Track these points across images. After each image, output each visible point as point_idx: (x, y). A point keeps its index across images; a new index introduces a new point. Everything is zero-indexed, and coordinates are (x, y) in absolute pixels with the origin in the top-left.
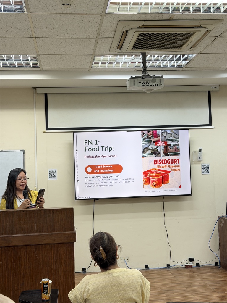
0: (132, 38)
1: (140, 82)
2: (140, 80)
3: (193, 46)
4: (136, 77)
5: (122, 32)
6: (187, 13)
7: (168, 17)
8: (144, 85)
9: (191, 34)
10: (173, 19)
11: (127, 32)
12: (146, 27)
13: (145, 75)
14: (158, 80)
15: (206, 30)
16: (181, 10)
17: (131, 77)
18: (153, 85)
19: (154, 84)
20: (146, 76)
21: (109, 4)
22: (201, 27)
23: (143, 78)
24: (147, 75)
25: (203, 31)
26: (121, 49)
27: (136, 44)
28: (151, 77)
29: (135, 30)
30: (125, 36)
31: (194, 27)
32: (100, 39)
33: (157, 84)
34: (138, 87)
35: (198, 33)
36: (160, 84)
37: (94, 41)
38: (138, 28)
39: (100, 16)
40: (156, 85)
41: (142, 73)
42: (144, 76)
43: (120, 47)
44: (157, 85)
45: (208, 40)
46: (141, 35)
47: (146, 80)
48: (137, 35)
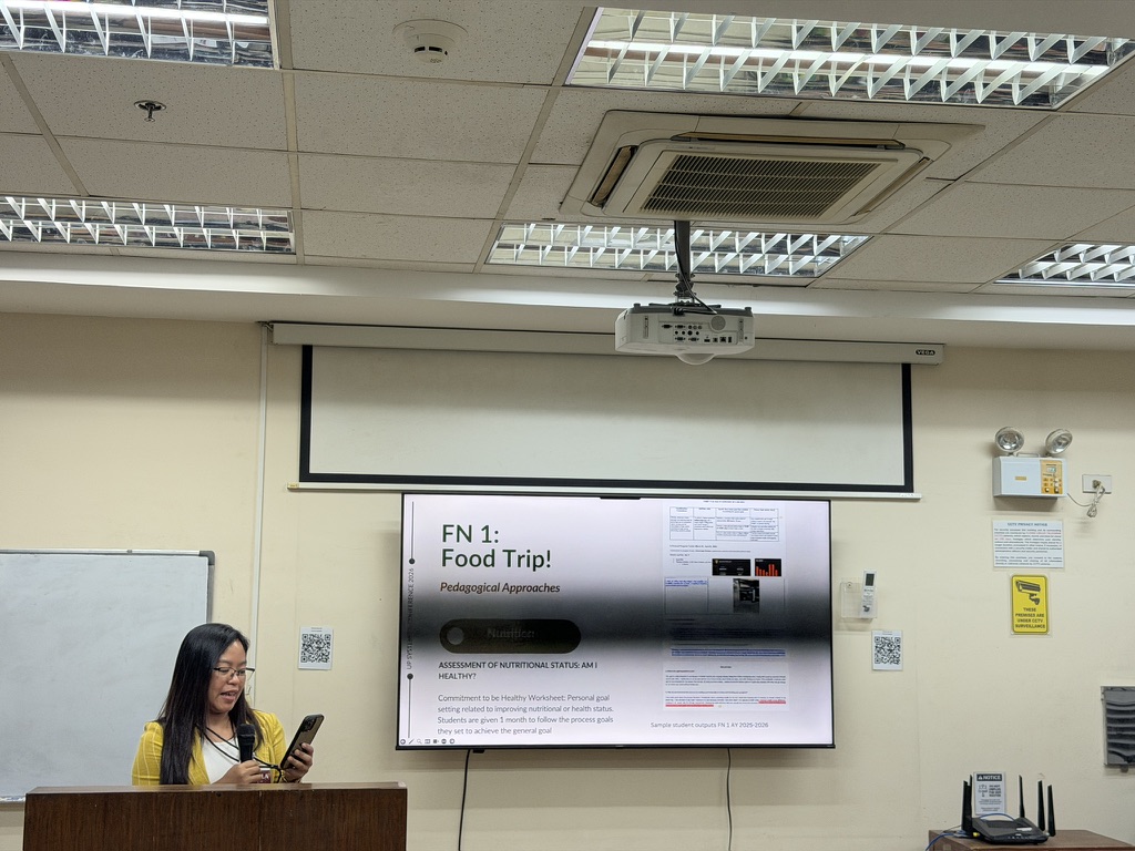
0: (648, 172)
1: (667, 327)
2: (669, 318)
3: (865, 209)
4: (654, 309)
5: (616, 150)
6: (855, 97)
7: (785, 107)
8: (680, 339)
9: (862, 170)
10: (804, 114)
11: (634, 149)
12: (704, 139)
13: (685, 301)
14: (731, 322)
15: (916, 158)
16: (834, 87)
17: (637, 305)
18: (716, 340)
19: (719, 336)
20: (689, 305)
21: (581, 53)
22: (901, 147)
23: (678, 314)
24: (690, 300)
25: (906, 160)
26: (602, 205)
27: (659, 190)
28: (707, 310)
29: (662, 146)
30: (624, 163)
31: (874, 146)
32: (530, 168)
33: (727, 336)
34: (660, 343)
35: (889, 168)
36: (742, 337)
37: (508, 173)
38: (676, 138)
39: (543, 92)
40: (723, 340)
41: (676, 294)
42: (681, 304)
43: (600, 196)
44: (730, 341)
45: (918, 189)
46: (681, 162)
47: (689, 318)
48: (667, 161)
